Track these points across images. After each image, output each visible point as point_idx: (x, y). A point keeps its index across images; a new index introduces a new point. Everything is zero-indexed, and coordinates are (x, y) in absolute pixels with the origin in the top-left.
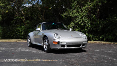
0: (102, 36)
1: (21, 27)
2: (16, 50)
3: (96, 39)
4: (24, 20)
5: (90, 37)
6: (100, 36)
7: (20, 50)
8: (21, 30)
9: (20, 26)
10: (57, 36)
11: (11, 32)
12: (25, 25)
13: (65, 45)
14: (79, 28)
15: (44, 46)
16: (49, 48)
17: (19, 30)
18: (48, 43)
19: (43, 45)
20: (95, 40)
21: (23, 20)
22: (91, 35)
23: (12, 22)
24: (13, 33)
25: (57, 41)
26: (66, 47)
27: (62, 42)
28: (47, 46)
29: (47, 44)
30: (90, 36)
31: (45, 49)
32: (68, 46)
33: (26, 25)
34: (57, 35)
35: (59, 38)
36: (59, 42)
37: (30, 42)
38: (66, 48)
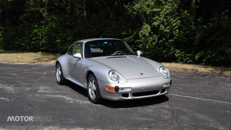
0: (199, 53)
1: (41, 28)
2: (37, 95)
3: (188, 60)
4: (46, 14)
5: (176, 55)
6: (195, 54)
7: (44, 93)
8: (40, 35)
9: (39, 27)
10: (113, 76)
11: (20, 38)
12: (47, 24)
13: (130, 94)
14: (155, 36)
15: (90, 90)
16: (99, 96)
17: (36, 35)
18: (96, 87)
19: (86, 88)
20: (186, 62)
21: (44, 15)
22: (178, 51)
23: (21, 17)
24: (24, 39)
25: (113, 86)
26: (131, 96)
27: (123, 89)
28: (95, 92)
29: (94, 87)
30: (176, 53)
31: (91, 96)
32: (134, 94)
33: (50, 24)
34: (113, 73)
35: (118, 79)
36: (117, 89)
37: (62, 76)
38: (130, 98)
